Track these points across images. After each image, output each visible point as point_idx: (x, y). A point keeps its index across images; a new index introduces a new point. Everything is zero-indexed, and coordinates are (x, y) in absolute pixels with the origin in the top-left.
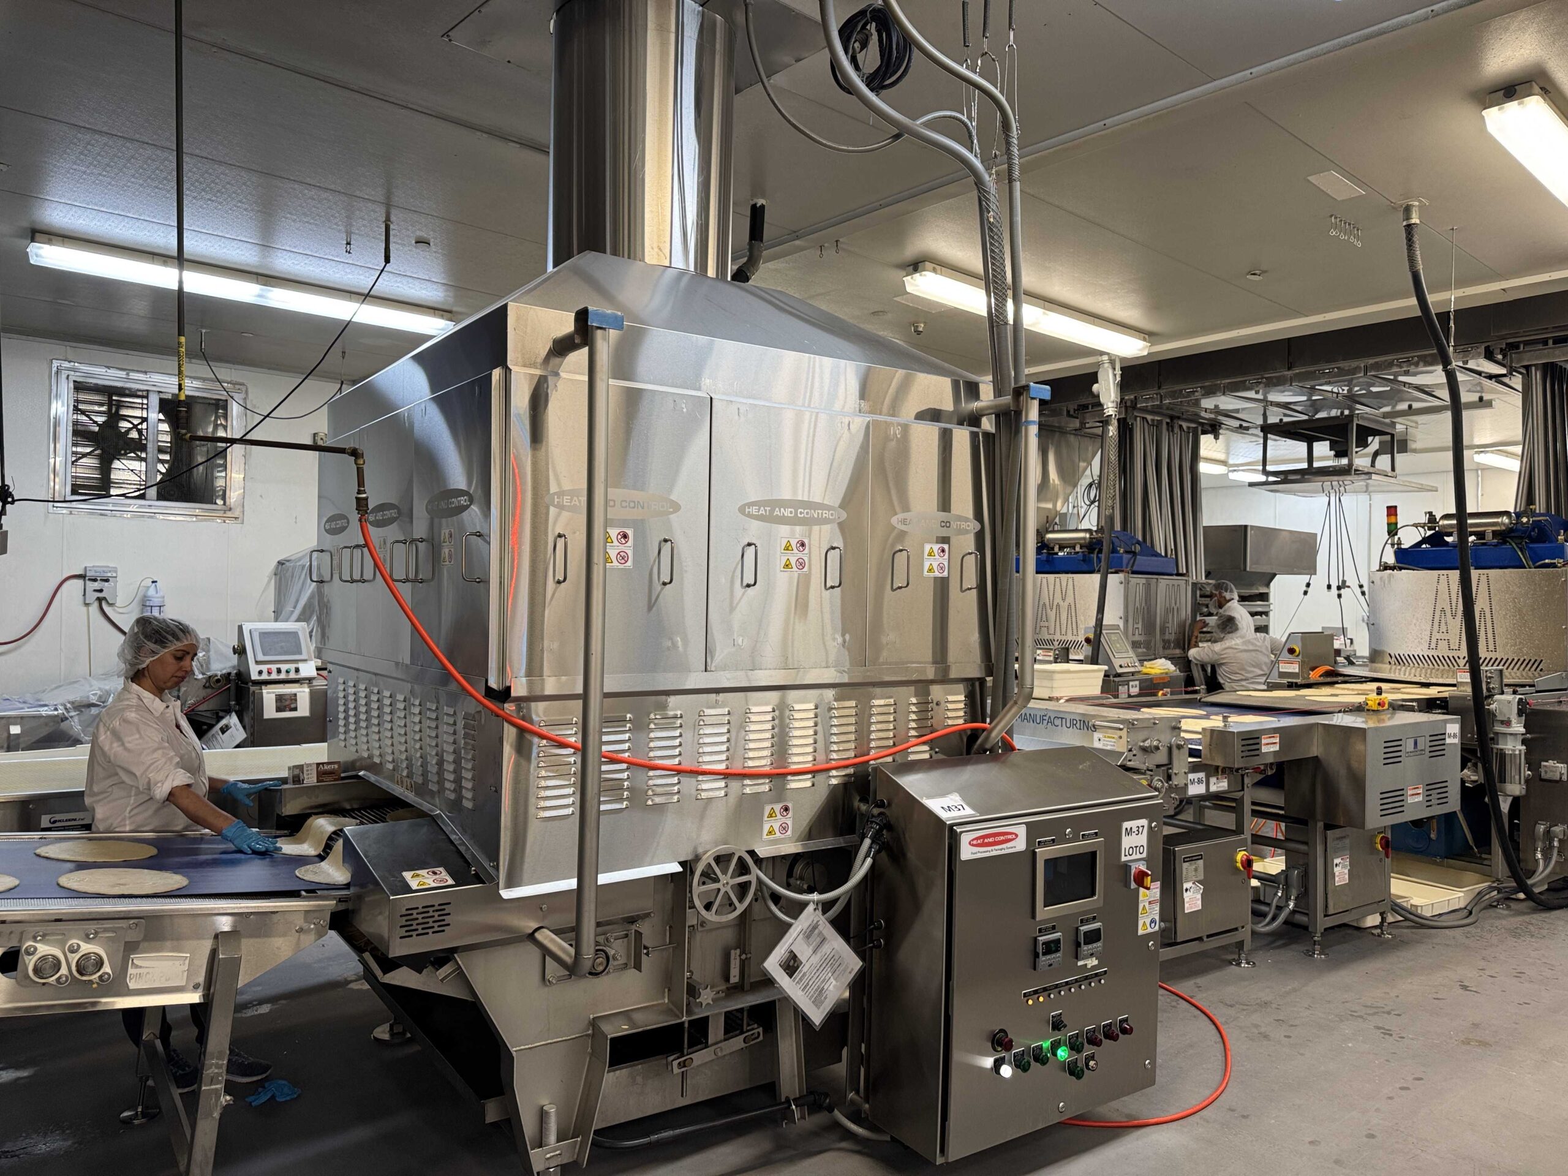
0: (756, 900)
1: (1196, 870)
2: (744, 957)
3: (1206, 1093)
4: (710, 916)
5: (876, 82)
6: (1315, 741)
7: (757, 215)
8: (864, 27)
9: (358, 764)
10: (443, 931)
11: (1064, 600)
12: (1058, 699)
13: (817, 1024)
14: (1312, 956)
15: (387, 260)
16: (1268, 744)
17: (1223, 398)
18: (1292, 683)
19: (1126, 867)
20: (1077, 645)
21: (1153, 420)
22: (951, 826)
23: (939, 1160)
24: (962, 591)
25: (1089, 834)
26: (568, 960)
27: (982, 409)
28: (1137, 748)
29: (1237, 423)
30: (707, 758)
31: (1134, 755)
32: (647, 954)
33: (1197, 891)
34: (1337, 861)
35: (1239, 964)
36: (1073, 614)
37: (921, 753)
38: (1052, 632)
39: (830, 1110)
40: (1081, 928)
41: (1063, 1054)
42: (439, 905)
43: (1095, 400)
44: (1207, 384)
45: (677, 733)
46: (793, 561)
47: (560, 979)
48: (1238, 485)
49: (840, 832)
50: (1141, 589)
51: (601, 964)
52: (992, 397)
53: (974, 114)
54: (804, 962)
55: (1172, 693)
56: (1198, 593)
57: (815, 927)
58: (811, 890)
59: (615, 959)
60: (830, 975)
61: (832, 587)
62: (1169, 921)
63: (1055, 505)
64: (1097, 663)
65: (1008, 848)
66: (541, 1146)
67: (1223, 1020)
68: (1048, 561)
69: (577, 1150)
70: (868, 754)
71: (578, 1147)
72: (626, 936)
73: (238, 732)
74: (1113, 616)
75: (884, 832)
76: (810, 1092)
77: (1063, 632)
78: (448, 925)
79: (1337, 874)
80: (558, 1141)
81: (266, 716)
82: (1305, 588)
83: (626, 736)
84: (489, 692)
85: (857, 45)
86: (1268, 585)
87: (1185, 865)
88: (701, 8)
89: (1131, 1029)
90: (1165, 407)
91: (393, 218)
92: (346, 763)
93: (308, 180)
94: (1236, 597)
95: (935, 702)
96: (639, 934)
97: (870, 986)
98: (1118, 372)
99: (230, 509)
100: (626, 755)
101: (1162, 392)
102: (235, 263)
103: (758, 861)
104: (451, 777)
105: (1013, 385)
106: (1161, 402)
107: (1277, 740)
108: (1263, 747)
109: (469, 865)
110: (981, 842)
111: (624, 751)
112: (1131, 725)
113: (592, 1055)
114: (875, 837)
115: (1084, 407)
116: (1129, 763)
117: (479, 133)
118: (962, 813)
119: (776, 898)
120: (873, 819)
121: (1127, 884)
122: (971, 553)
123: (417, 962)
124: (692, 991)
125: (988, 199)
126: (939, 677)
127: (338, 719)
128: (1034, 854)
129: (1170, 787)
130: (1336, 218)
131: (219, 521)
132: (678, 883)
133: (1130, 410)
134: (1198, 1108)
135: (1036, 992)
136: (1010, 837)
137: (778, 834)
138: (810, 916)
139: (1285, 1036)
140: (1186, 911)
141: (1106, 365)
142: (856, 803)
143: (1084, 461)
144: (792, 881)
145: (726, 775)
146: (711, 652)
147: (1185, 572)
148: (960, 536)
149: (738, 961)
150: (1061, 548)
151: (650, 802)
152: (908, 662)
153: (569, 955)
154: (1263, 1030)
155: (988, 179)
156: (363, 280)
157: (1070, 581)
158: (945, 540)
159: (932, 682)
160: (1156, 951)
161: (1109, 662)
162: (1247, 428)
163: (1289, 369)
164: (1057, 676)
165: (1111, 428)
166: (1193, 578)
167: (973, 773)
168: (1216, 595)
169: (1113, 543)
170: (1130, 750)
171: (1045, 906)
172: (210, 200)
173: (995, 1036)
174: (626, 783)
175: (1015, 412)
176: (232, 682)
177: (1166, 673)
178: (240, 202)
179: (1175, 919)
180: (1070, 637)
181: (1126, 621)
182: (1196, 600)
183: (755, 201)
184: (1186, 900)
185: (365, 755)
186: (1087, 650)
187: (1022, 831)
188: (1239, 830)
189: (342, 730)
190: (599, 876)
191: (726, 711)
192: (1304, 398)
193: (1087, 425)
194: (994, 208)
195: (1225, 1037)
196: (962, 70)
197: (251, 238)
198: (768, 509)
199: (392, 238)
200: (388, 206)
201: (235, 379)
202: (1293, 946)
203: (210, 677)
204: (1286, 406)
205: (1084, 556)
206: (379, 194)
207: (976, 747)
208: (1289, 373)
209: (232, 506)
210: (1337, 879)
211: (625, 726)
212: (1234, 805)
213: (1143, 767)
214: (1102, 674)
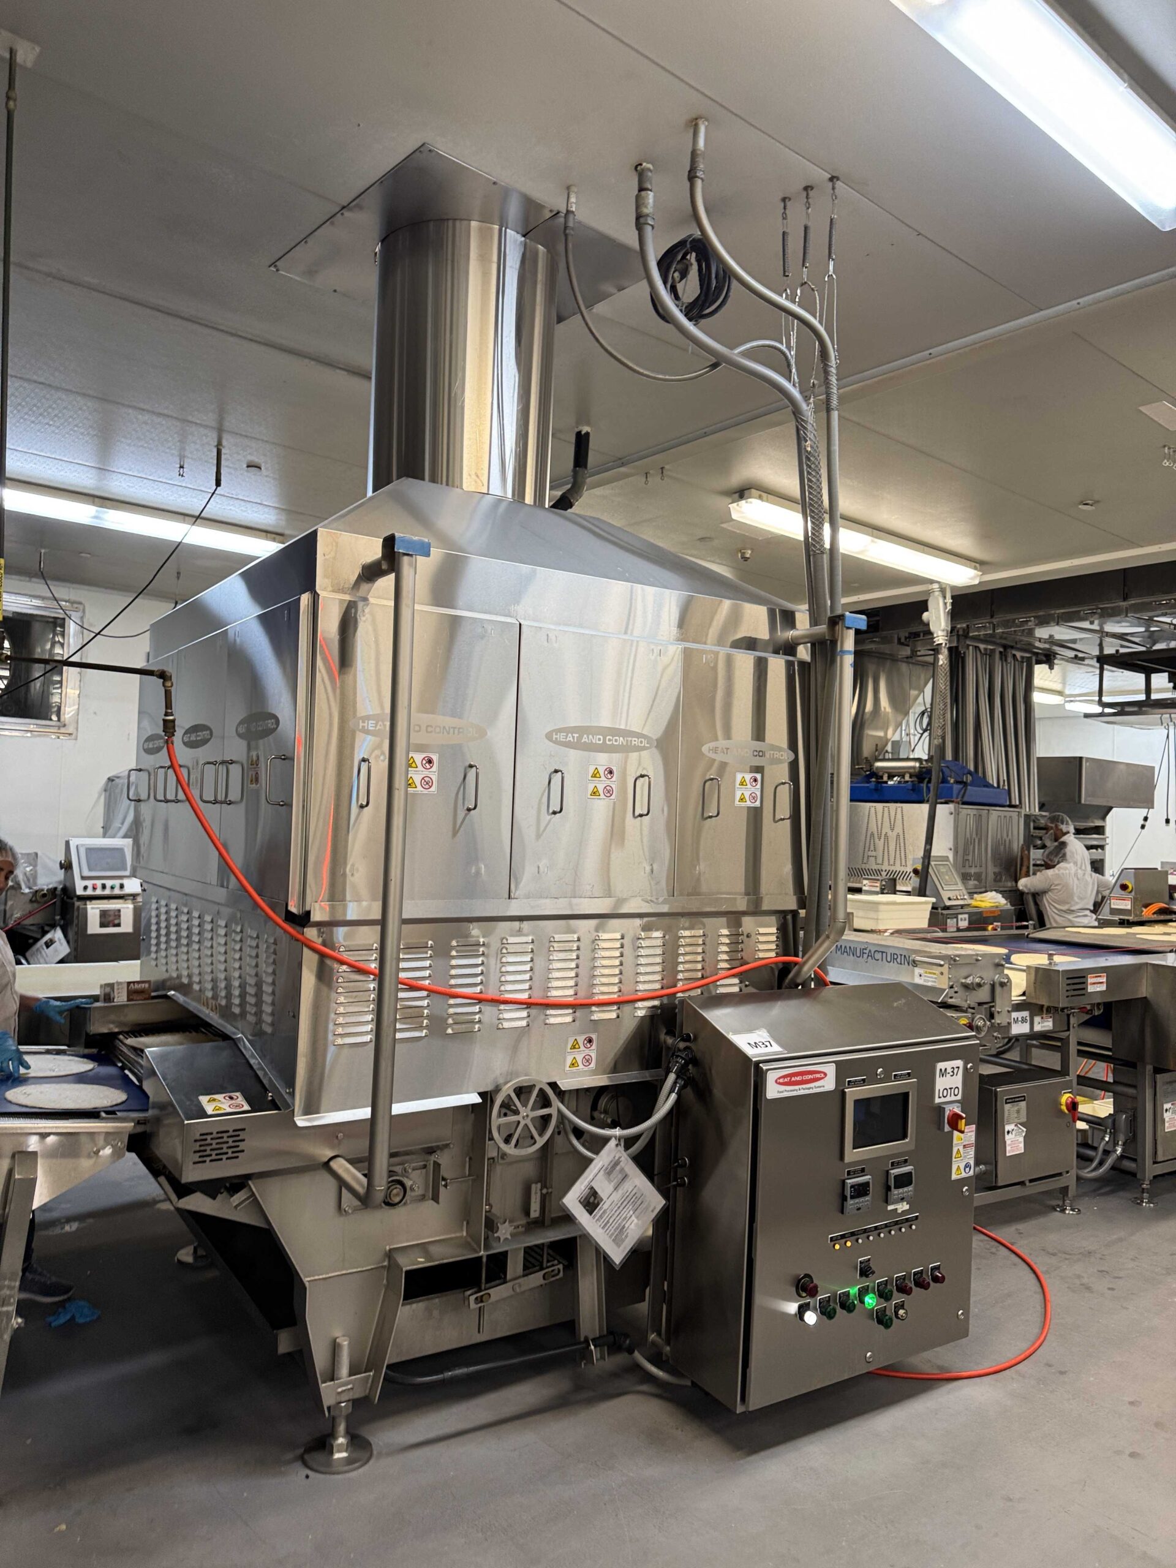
0: (559, 1133)
1: (1018, 1112)
2: (545, 1191)
3: (1021, 1346)
4: (509, 1149)
5: (695, 311)
6: (1144, 981)
7: (582, 442)
8: (684, 257)
9: (168, 983)
10: (237, 1157)
11: (892, 830)
12: (879, 932)
13: (617, 1263)
14: (1140, 1204)
15: (218, 483)
16: (1094, 983)
17: (1057, 628)
18: (1124, 920)
19: (940, 1109)
20: (904, 875)
21: (986, 649)
22: (757, 1063)
23: (740, 1409)
24: (775, 822)
25: (902, 1075)
26: (361, 1190)
27: (797, 638)
28: (959, 985)
29: (1072, 654)
30: (509, 987)
31: (956, 992)
32: (446, 1186)
33: (1019, 1134)
34: (1167, 1106)
35: (1063, 1211)
36: (902, 845)
37: (731, 986)
38: (880, 862)
39: (630, 1351)
40: (892, 1171)
41: (870, 1301)
42: (234, 1131)
43: (925, 629)
44: (1041, 613)
45: (479, 961)
46: (601, 788)
47: (356, 1210)
48: (1072, 717)
49: (646, 1065)
50: (971, 821)
51: (397, 1195)
52: (808, 626)
53: (793, 343)
54: (605, 1199)
55: (1003, 928)
56: (1032, 825)
57: (617, 1163)
58: (613, 1125)
59: (412, 1189)
60: (631, 1212)
61: (641, 816)
62: (991, 1164)
63: (886, 734)
64: (925, 896)
65: (816, 1087)
66: (332, 1379)
67: (1044, 1269)
68: (876, 790)
69: (369, 1385)
70: (675, 986)
71: (370, 1381)
72: (425, 1167)
73: (62, 947)
74: (942, 847)
75: (690, 1067)
76: (610, 1332)
77: (892, 862)
78: (243, 1151)
79: (1167, 1119)
80: (350, 1375)
81: (90, 931)
82: (1142, 822)
83: (427, 963)
84: (290, 917)
85: (677, 275)
86: (1104, 818)
87: (1007, 1107)
88: (523, 239)
89: (943, 1277)
90: (998, 637)
91: (224, 443)
92: (156, 982)
93: (142, 405)
94: (1072, 830)
95: (745, 934)
96: (437, 1165)
97: (674, 1224)
98: (949, 601)
99: (64, 726)
100: (427, 982)
101: (995, 621)
102: (72, 485)
103: (560, 1094)
104: (252, 1000)
105: (829, 614)
106: (994, 631)
107: (1104, 980)
108: (1089, 987)
109: (266, 1090)
110: (788, 1081)
111: (424, 978)
112: (952, 960)
113: (387, 1287)
114: (680, 1071)
115: (916, 635)
116: (950, 1000)
117: (307, 361)
118: (769, 1050)
119: (579, 1133)
120: (679, 1054)
121: (940, 1127)
122: (783, 783)
123: (211, 1188)
124: (491, 1225)
125: (805, 428)
126: (752, 909)
127: (150, 938)
128: (843, 1094)
129: (992, 1025)
130: (1169, 448)
131: (53, 737)
132: (479, 1113)
133: (962, 639)
134: (1014, 1362)
135: (843, 1237)
136: (818, 1076)
137: (581, 1066)
138: (611, 1152)
139: (1109, 1289)
140: (1008, 1154)
141: (937, 593)
142: (662, 1036)
143: (915, 689)
144: (596, 1114)
145: (528, 1005)
146: (516, 879)
147: (1017, 803)
148: (775, 766)
149: (539, 1195)
150: (891, 777)
151: (450, 1031)
152: (718, 893)
153: (361, 1184)
154: (1085, 1281)
155: (807, 409)
156: (194, 503)
157: (899, 810)
158: (759, 769)
159: (744, 913)
160: (971, 1196)
161: (937, 895)
162: (1083, 659)
163: (1125, 599)
164: (882, 907)
165: (941, 657)
166: (1026, 810)
167: (781, 1010)
168: (1052, 828)
169: (943, 773)
170: (952, 987)
171: (854, 1148)
172: (47, 424)
173: (799, 1281)
174: (426, 1011)
175: (831, 641)
176: (58, 898)
177: (997, 907)
178: (76, 426)
179: (996, 1162)
180: (898, 868)
181: (956, 853)
182: (1030, 832)
183: (580, 428)
184: (1008, 1142)
185: (174, 975)
186: (915, 881)
187: (831, 1070)
188: (1064, 1071)
189: (153, 949)
190: (394, 1106)
191: (529, 939)
192: (1142, 629)
193: (919, 653)
194: (812, 437)
195: (1044, 1285)
196: (782, 300)
197: (87, 461)
198: (576, 735)
199: (223, 463)
200: (220, 431)
201: (73, 598)
202: (1121, 1194)
203: (36, 891)
204: (1122, 637)
205: (914, 785)
206: (211, 419)
207: (787, 981)
208: (1124, 604)
209: (67, 722)
210: (1167, 1125)
211: (427, 953)
212: (1059, 1044)
213: (964, 1005)
214: (930, 906)
